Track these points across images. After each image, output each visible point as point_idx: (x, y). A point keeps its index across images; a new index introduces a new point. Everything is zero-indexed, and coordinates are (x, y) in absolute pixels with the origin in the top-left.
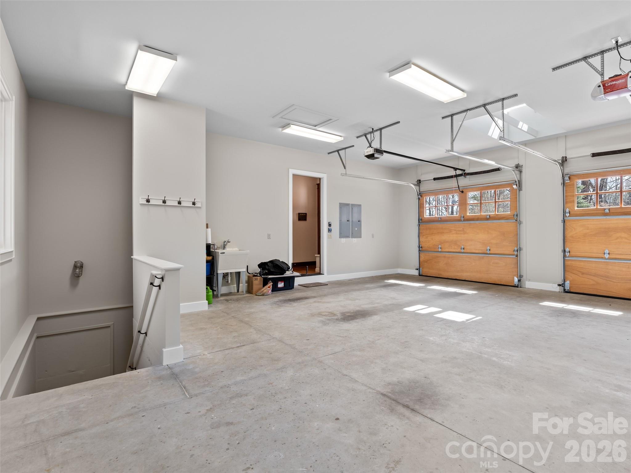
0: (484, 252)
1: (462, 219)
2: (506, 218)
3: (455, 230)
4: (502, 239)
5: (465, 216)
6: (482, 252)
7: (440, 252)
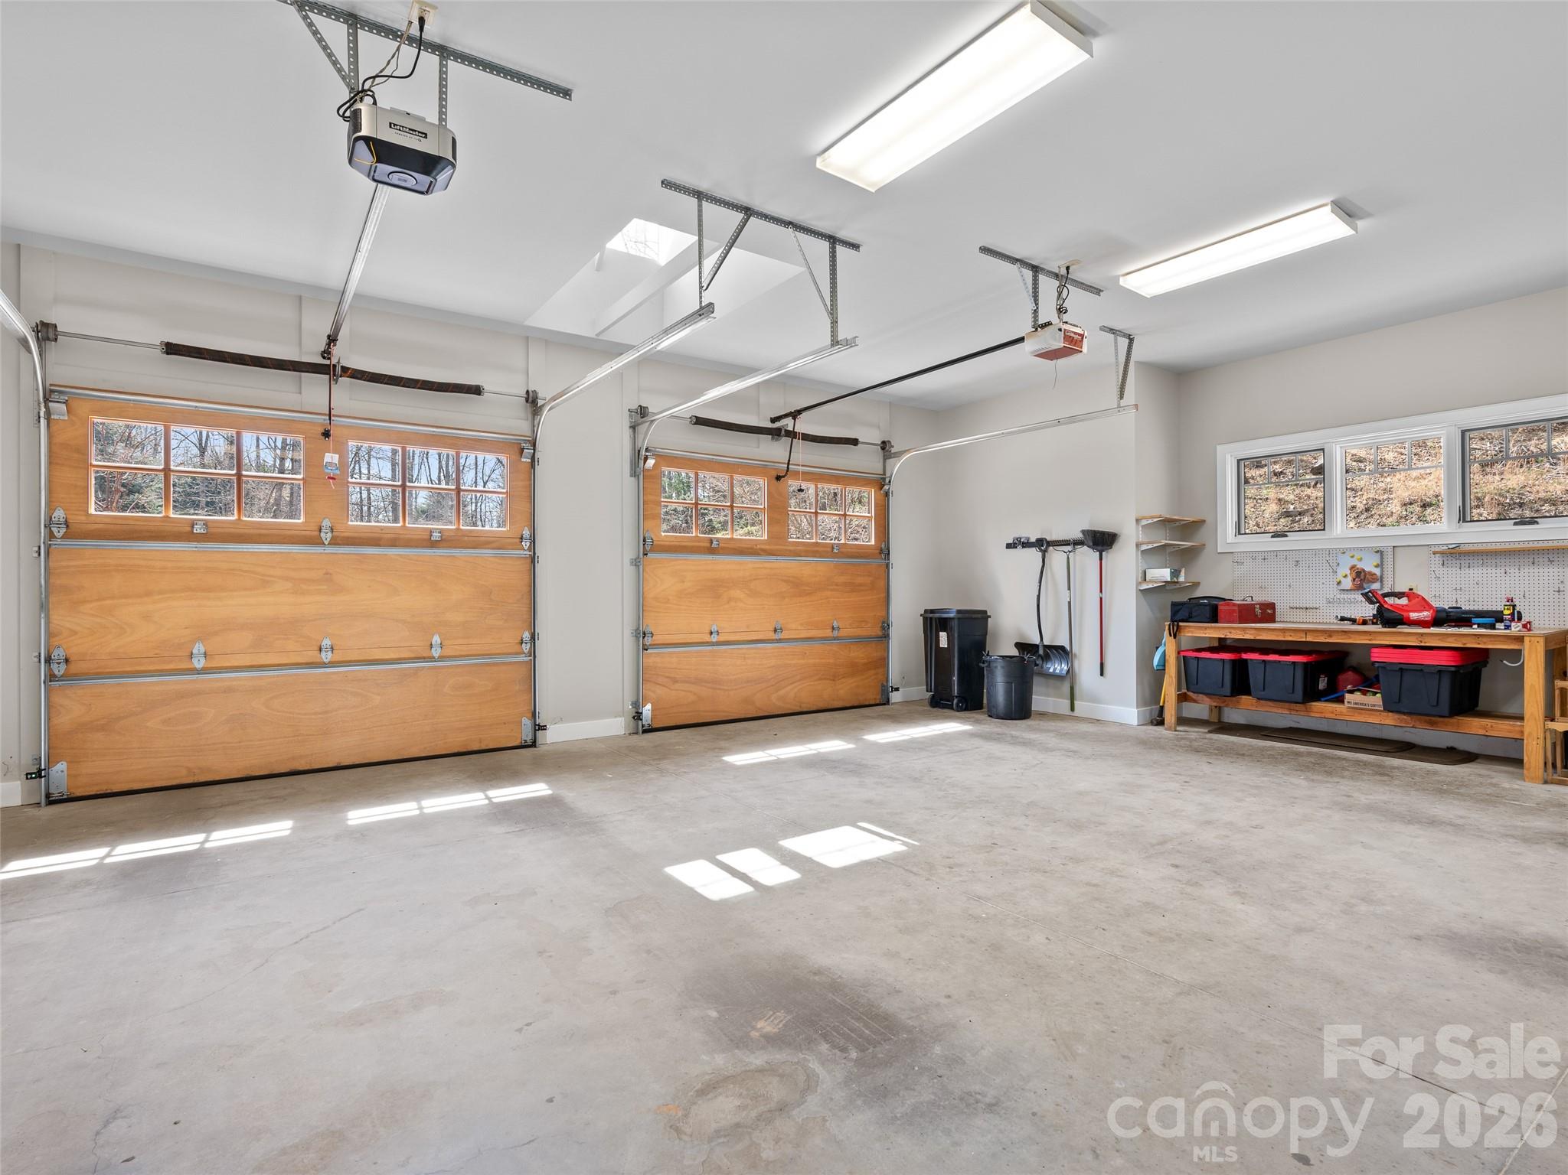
0: (419, 655)
1: (326, 537)
2: (494, 545)
3: (287, 579)
4: (481, 608)
5: (338, 527)
6: (413, 655)
7: (205, 671)
